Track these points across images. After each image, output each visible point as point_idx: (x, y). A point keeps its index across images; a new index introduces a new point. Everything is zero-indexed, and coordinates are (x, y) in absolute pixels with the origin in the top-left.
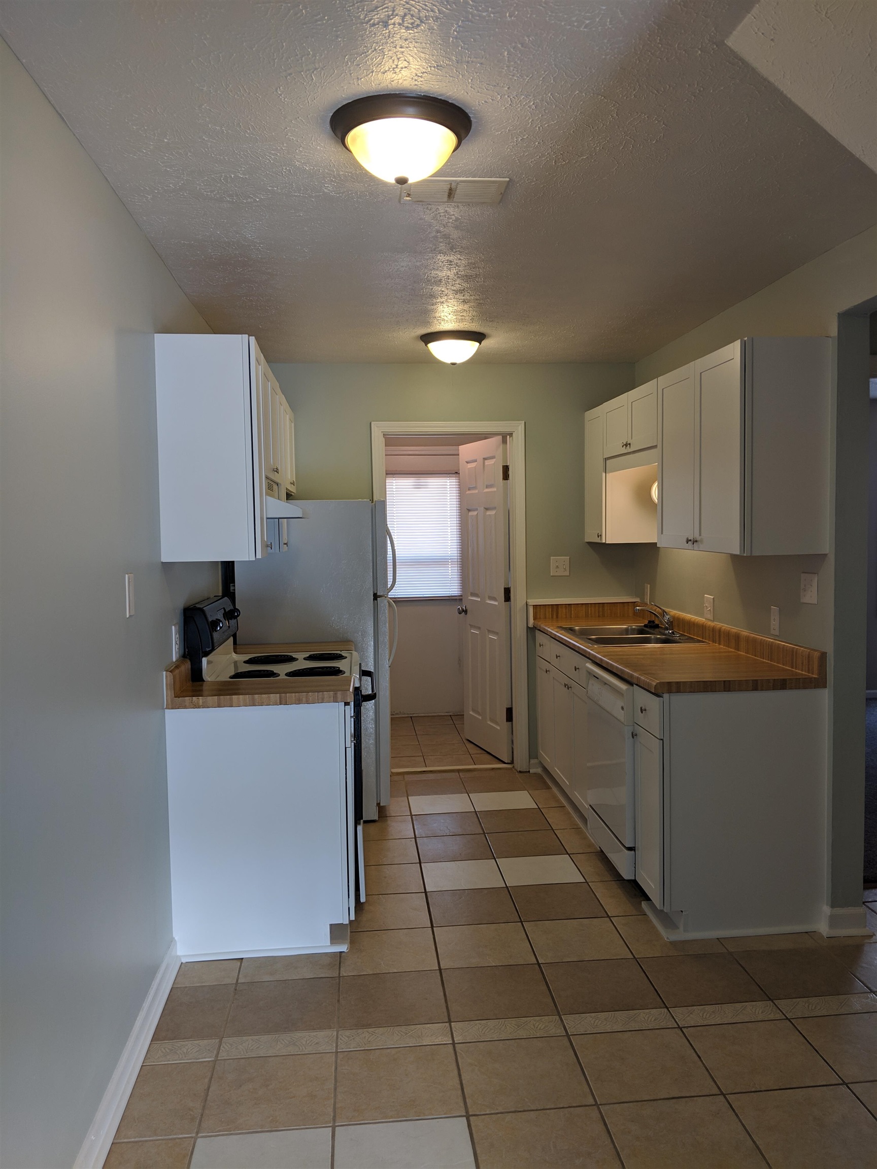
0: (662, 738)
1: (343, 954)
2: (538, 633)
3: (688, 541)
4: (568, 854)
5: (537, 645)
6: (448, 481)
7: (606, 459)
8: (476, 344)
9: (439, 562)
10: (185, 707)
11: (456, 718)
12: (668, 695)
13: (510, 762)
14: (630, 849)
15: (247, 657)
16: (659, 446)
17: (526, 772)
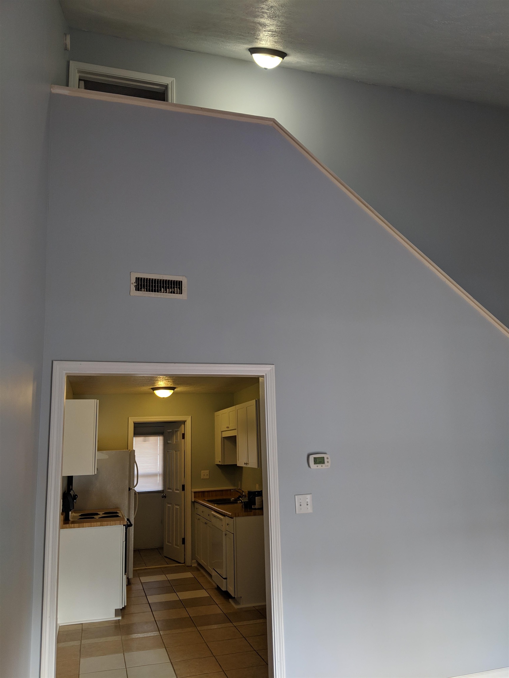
0: (233, 533)
1: (120, 620)
2: (195, 503)
3: (245, 464)
4: (204, 589)
5: (196, 508)
6: (159, 438)
7: (222, 431)
8: (172, 391)
9: (155, 475)
10: (67, 528)
11: (160, 549)
12: (235, 518)
13: (183, 562)
14: (224, 579)
15: (80, 514)
16: (237, 429)
17: (190, 566)
